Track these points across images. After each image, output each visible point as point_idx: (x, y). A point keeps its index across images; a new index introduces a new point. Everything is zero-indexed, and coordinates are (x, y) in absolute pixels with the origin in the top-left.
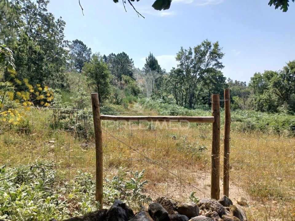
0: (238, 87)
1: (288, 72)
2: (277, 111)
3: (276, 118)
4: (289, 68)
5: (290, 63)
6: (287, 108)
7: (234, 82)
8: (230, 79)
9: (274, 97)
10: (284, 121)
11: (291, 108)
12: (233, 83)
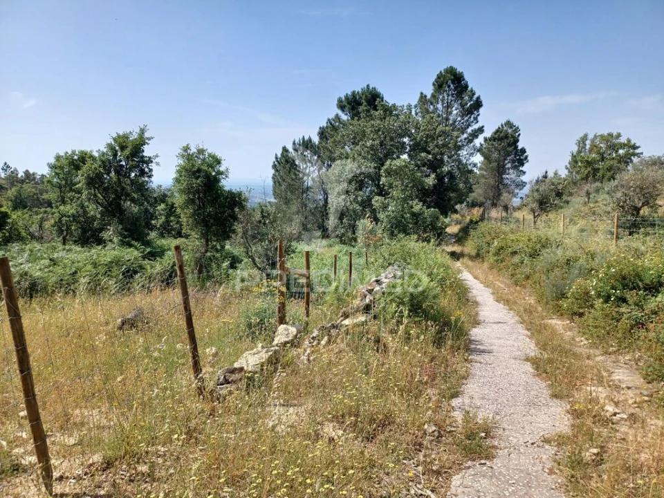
0: (33, 188)
1: (115, 155)
2: (100, 242)
3: (94, 257)
4: (117, 148)
5: (119, 136)
6: (118, 232)
7: (21, 174)
8: (8, 167)
9: (94, 210)
10: (110, 262)
11: (126, 233)
12: (19, 176)
